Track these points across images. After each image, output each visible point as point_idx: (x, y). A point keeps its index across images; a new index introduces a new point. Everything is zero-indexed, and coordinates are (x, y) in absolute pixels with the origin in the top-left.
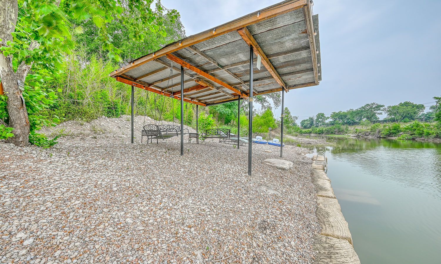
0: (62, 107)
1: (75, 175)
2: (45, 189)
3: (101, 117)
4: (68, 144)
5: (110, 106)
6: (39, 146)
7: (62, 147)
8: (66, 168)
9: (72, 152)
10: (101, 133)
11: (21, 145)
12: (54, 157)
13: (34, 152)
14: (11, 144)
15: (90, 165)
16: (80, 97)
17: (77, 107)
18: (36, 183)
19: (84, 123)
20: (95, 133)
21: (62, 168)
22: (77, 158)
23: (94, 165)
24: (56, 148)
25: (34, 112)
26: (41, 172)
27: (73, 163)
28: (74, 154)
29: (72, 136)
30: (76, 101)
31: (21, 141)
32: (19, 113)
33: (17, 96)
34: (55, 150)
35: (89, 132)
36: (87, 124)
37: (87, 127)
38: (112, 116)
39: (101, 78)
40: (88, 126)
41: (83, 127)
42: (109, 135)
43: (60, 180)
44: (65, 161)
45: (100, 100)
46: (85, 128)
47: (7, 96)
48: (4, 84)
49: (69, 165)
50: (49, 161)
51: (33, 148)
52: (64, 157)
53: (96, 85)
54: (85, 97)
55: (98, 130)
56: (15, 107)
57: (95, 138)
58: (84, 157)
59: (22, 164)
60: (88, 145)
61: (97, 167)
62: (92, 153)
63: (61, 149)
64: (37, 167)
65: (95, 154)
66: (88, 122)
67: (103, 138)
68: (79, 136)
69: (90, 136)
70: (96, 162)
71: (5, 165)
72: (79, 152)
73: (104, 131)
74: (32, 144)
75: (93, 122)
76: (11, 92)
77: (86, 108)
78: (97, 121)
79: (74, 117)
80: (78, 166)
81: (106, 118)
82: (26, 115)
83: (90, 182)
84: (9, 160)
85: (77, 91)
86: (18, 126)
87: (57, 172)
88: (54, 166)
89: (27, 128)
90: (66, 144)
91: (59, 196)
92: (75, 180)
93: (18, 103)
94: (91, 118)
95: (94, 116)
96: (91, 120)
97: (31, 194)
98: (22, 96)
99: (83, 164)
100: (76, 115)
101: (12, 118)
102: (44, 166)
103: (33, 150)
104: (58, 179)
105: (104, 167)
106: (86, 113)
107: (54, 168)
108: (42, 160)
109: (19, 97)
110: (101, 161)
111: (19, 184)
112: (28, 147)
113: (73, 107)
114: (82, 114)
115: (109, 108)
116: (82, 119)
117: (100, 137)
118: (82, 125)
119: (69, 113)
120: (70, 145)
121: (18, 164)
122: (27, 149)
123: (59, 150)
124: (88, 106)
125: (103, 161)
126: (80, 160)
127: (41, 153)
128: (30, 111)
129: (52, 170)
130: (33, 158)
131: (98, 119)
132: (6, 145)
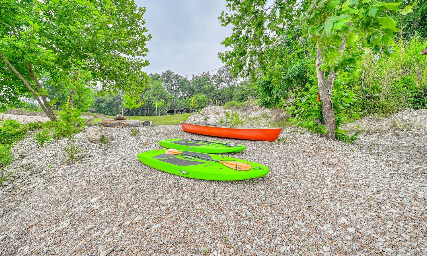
0: (358, 104)
1: (382, 177)
2: (355, 183)
3: (404, 109)
4: (366, 140)
5: (418, 94)
6: (342, 141)
7: (362, 143)
8: (371, 166)
9: (373, 150)
10: (405, 129)
11: (330, 139)
12: (356, 152)
13: (339, 145)
14: (324, 138)
15: (400, 168)
16: (375, 91)
17: (373, 102)
18: (346, 174)
19: (382, 118)
20: (396, 129)
21: (366, 165)
22: (380, 157)
23: (406, 170)
24: (356, 144)
25: (338, 111)
26: (348, 165)
27: (377, 163)
28: (376, 152)
29: (369, 133)
30: (372, 96)
31: (330, 136)
32: (329, 114)
33: (328, 101)
34: (355, 145)
35: (388, 128)
36: (385, 119)
37: (385, 122)
38: (421, 107)
39: (402, 63)
40: (387, 121)
41: (380, 123)
42: (418, 132)
43: (368, 178)
44: (367, 158)
45: (403, 89)
46: (383, 123)
47: (322, 102)
48: (321, 93)
49: (373, 163)
50: (353, 155)
51: (338, 142)
52: (365, 154)
53: (395, 73)
54: (382, 90)
55: (401, 126)
56: (327, 109)
57: (397, 135)
58: (388, 157)
59: (332, 155)
60: (390, 143)
61: (410, 172)
62: (399, 154)
63: (361, 146)
64: (344, 159)
65: (404, 155)
66: (386, 117)
67: (408, 135)
68: (376, 132)
69: (389, 133)
70: (408, 166)
71: (322, 154)
72: (382, 151)
73: (410, 127)
74: (337, 138)
75: (392, 116)
76: (325, 98)
77: (384, 102)
78: (398, 116)
79: (369, 113)
80: (383, 166)
81: (412, 110)
82: (334, 114)
83: (405, 191)
84: (324, 150)
85: (372, 85)
86: (328, 124)
87: (362, 168)
88: (358, 161)
89: (334, 125)
90: (365, 141)
91: (371, 196)
92: (384, 183)
93: (328, 106)
94: (390, 112)
95: (394, 109)
96: (390, 115)
97: (344, 184)
98: (331, 99)
99: (390, 165)
100: (372, 110)
101: (325, 118)
102: (350, 160)
103: (338, 144)
104: (365, 176)
105: (422, 175)
106: (383, 107)
107: (359, 163)
108: (346, 154)
109: (329, 101)
110: (416, 167)
111: (334, 172)
112: (334, 141)
113: (368, 102)
114: (379, 109)
115: (415, 97)
116: (379, 114)
117: (403, 134)
118: (378, 120)
119: (365, 109)
120: (370, 142)
121: (330, 155)
122: (334, 143)
123: (360, 147)
124: (386, 99)
125: (418, 166)
126: (385, 160)
127: (344, 148)
128: (335, 111)
129: (357, 165)
130: (339, 151)
131: (400, 112)
132: (321, 139)
